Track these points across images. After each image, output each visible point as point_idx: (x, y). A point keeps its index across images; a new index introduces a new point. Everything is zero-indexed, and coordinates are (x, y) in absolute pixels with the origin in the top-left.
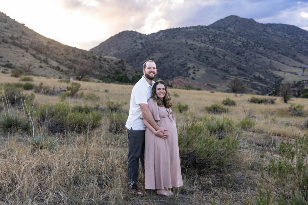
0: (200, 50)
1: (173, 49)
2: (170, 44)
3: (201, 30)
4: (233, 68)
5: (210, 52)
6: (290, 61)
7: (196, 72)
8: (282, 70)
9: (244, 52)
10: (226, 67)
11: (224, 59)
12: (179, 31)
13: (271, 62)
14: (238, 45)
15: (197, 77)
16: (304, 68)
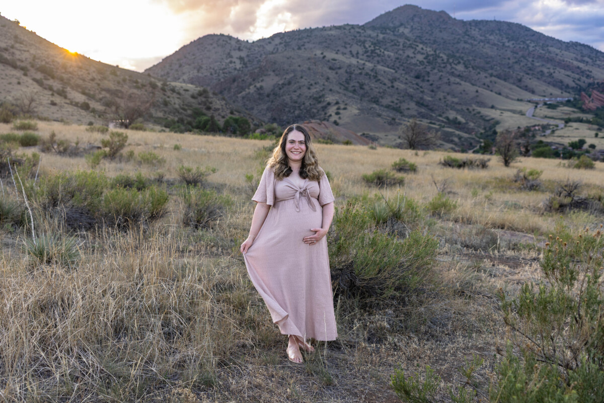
0: (348, 70)
1: (299, 69)
2: (293, 59)
3: (350, 32)
4: (409, 104)
5: (367, 74)
6: (511, 89)
7: (341, 111)
8: (497, 106)
9: (428, 73)
10: (396, 101)
11: (393, 87)
12: (309, 35)
13: (477, 91)
14: (417, 60)
15: (343, 120)
16: (536, 103)
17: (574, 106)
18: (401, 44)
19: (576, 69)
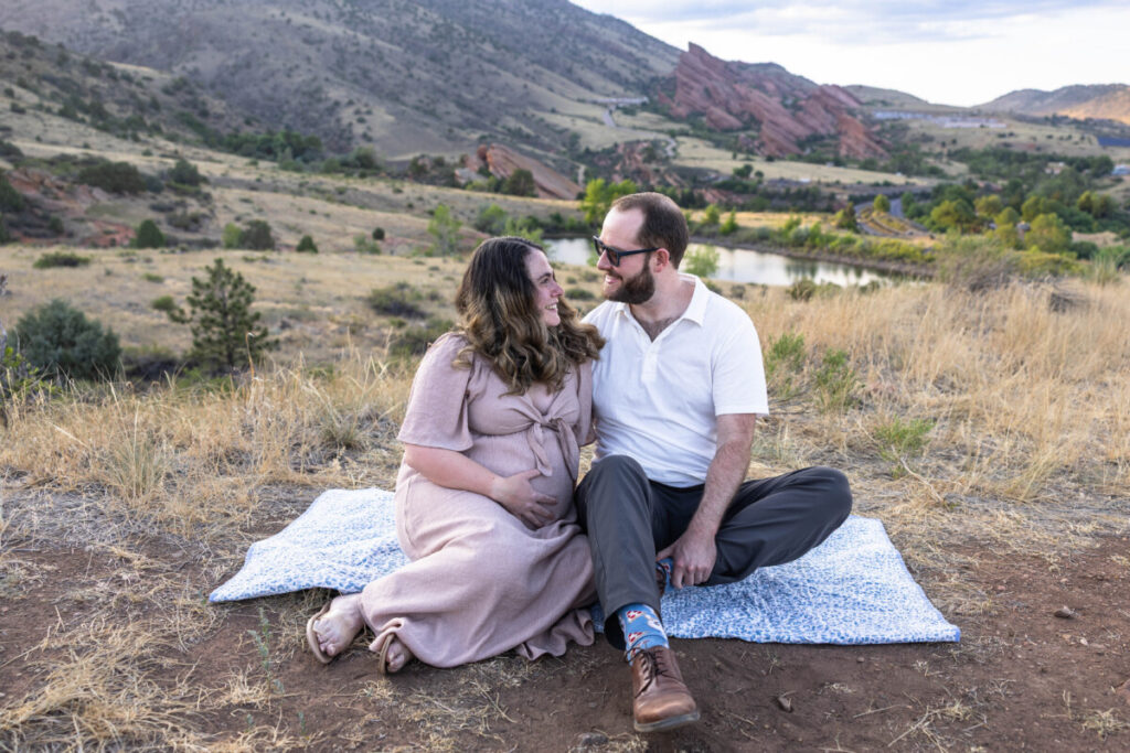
0: (337, 46)
1: (254, 39)
4: (446, 106)
5: (367, 54)
6: (563, 84)
7: (367, 117)
8: (559, 109)
9: (447, 55)
10: (426, 101)
11: (411, 76)
13: (525, 86)
14: (423, 33)
15: (377, 133)
16: (605, 106)
17: (655, 111)
19: (629, 57)
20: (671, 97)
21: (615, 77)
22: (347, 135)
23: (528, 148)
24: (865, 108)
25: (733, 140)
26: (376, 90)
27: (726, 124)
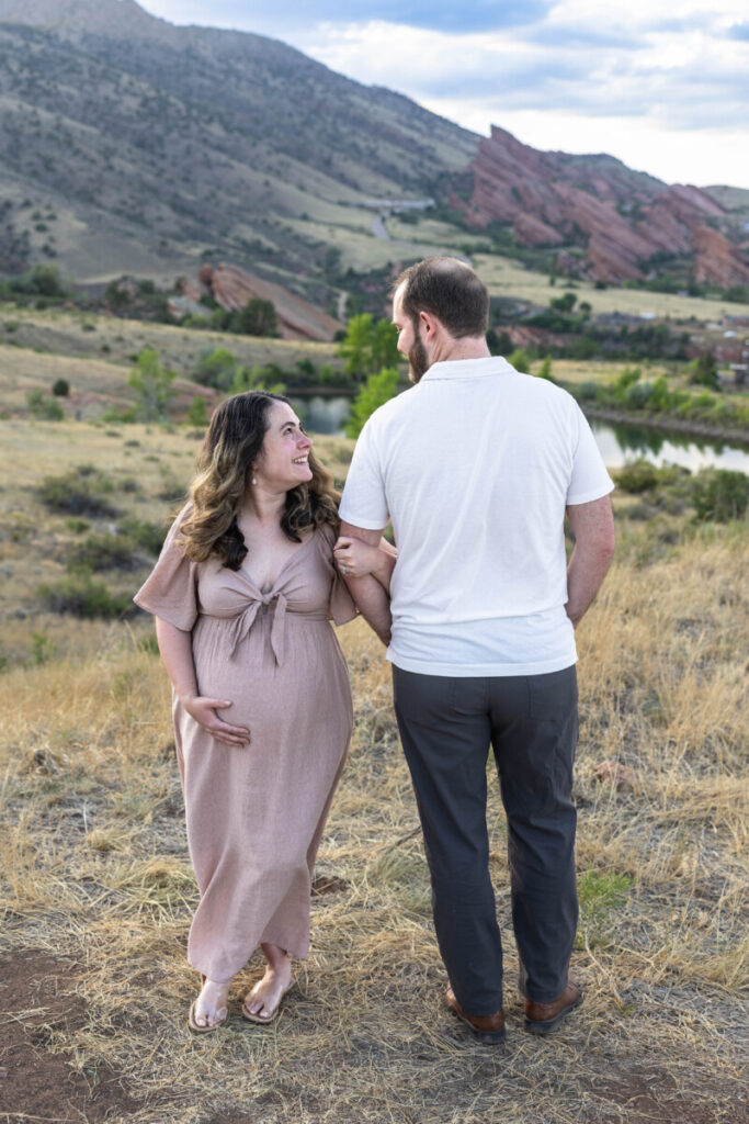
0: (9, 125)
4: (157, 209)
5: (50, 137)
6: (318, 180)
7: (49, 224)
8: (311, 215)
9: (160, 140)
10: (130, 202)
11: (111, 168)
13: (267, 184)
14: (129, 109)
15: (62, 246)
16: (375, 211)
17: (444, 218)
18: (85, 69)
19: (409, 144)
20: (466, 200)
21: (390, 172)
22: (21, 247)
23: (270, 268)
24: (731, 217)
25: (550, 260)
26: (63, 187)
27: (540, 238)
